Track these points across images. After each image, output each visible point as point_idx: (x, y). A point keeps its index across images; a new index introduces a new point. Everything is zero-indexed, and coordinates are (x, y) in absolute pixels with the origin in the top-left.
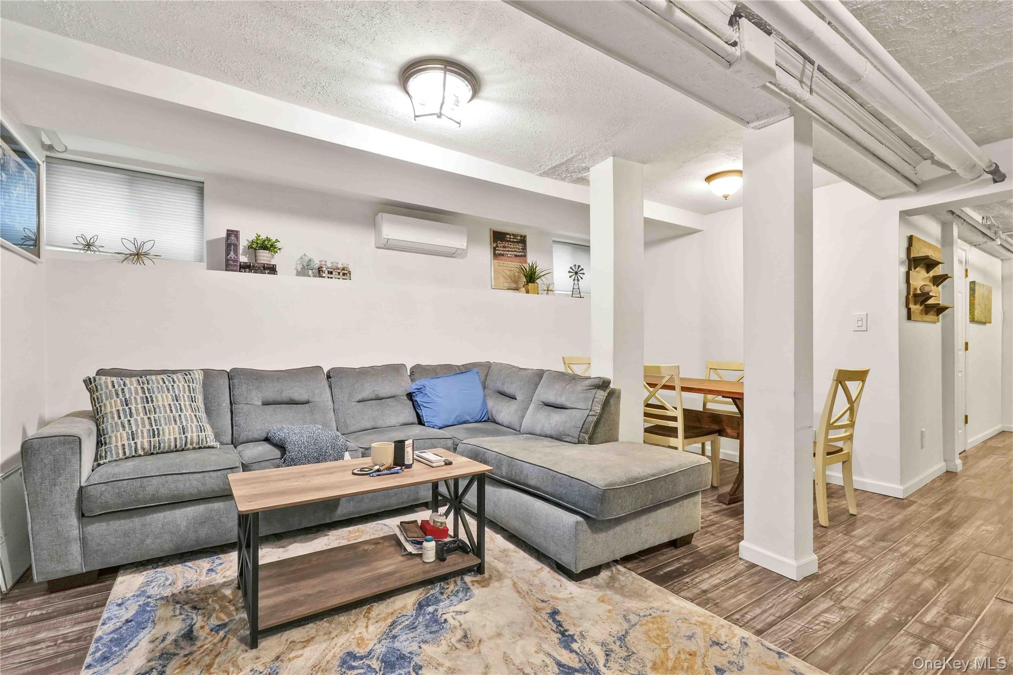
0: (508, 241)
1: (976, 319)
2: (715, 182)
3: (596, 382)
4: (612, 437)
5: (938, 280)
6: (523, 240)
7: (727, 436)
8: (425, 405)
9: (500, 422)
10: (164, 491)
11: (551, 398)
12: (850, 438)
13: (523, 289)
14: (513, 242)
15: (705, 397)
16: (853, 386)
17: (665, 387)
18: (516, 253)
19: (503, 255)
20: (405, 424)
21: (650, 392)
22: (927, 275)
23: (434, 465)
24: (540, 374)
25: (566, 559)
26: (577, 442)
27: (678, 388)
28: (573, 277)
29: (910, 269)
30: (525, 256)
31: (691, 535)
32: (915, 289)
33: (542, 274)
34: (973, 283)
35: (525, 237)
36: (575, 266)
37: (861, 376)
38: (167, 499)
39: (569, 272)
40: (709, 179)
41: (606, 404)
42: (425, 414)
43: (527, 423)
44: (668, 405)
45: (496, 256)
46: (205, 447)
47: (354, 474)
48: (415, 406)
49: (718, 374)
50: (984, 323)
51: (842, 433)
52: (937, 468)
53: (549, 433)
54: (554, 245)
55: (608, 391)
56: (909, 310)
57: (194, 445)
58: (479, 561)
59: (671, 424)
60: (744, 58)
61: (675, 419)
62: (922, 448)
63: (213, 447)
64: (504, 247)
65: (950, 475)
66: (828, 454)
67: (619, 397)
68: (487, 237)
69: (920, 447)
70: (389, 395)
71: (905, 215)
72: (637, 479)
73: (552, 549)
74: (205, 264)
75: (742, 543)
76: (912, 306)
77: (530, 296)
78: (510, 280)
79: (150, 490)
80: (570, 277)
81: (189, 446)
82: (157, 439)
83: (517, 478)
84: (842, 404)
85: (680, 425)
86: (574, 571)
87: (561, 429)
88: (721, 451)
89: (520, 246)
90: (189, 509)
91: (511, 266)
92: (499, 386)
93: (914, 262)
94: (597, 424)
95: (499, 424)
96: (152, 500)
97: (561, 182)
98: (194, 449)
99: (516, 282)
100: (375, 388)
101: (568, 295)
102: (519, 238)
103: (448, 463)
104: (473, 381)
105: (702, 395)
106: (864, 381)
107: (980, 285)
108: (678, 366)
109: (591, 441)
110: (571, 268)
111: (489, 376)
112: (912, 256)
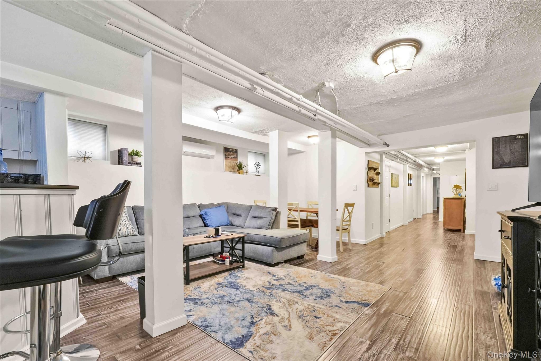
0: (230, 152)
1: (393, 186)
2: (311, 139)
3: (273, 208)
4: (278, 227)
5: (378, 174)
6: (236, 151)
7: (314, 227)
8: (208, 219)
9: (235, 225)
10: (134, 248)
11: (257, 214)
12: (350, 225)
13: (238, 172)
14: (232, 152)
15: (307, 214)
16: (350, 208)
17: (294, 210)
18: (233, 157)
19: (228, 157)
20: (200, 227)
21: (289, 212)
22: (374, 172)
23: (228, 235)
24: (251, 207)
25: (269, 261)
26: (267, 228)
27: (299, 211)
28: (256, 167)
29: (368, 171)
30: (237, 158)
31: (304, 255)
32: (370, 177)
33: (245, 166)
34: (392, 173)
35: (237, 150)
36: (257, 162)
37: (352, 205)
38: (134, 251)
39: (255, 165)
40: (309, 137)
41: (276, 216)
42: (208, 222)
43: (247, 224)
44: (295, 217)
45: (226, 158)
46: (135, 235)
47: (204, 238)
48: (203, 219)
49: (311, 206)
50: (397, 187)
51: (347, 223)
52: (377, 236)
53: (256, 227)
54: (248, 153)
55: (276, 212)
56: (368, 184)
57: (131, 234)
58: (243, 264)
59: (296, 223)
60: (318, 120)
61: (297, 221)
62: (372, 229)
63: (137, 235)
64: (229, 154)
65: (382, 238)
66: (343, 230)
67: (280, 214)
68: (222, 150)
69: (372, 228)
70: (192, 216)
71: (366, 153)
72: (289, 236)
73: (265, 260)
74: (109, 162)
75: (318, 255)
76: (369, 183)
77: (240, 175)
78: (231, 168)
79: (129, 247)
80: (255, 167)
81: (130, 235)
82: (120, 232)
83: (251, 240)
84: (347, 214)
85: (299, 223)
86: (272, 263)
87: (262, 225)
88: (312, 234)
89: (235, 154)
90: (140, 255)
91: (232, 162)
92: (234, 211)
93: (370, 168)
94: (274, 223)
95: (235, 226)
96: (130, 251)
97: (258, 135)
98: (131, 236)
99: (233, 169)
100: (188, 213)
101: (253, 174)
102: (235, 150)
103: (232, 235)
104: (223, 210)
105: (306, 213)
106: (353, 207)
107: (394, 174)
108: (299, 203)
109: (272, 228)
110: (255, 163)
111: (228, 208)
112: (369, 166)
